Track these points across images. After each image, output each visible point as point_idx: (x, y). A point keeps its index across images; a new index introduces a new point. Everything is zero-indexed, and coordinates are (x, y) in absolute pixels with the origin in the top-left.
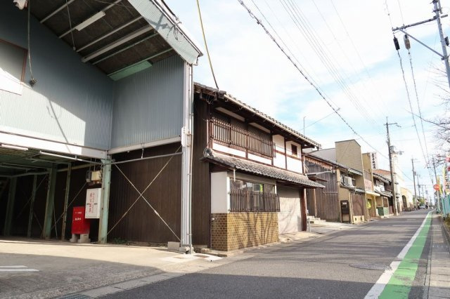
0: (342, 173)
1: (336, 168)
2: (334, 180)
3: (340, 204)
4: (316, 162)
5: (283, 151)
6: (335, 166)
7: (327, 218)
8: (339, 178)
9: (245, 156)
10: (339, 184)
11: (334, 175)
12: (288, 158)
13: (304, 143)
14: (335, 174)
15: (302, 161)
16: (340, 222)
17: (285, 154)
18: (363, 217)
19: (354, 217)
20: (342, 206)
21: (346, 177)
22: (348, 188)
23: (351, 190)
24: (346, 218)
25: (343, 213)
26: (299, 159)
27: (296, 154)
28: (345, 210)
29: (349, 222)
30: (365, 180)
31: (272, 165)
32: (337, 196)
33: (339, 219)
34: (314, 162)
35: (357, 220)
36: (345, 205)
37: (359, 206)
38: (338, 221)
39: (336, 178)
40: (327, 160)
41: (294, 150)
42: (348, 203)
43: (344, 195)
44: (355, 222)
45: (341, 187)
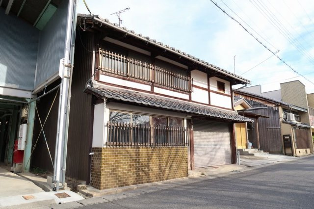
0: (284, 110)
1: (278, 106)
2: (277, 116)
3: (282, 138)
4: (260, 102)
5: (206, 87)
6: (277, 104)
7: (271, 150)
8: (282, 114)
9: (150, 90)
10: (281, 120)
11: (276, 112)
12: (211, 93)
13: (233, 81)
14: (278, 111)
15: (231, 97)
16: (283, 154)
17: (208, 90)
18: (308, 150)
19: (298, 150)
20: (285, 140)
21: (288, 114)
22: (290, 124)
23: (293, 125)
24: (289, 151)
25: (286, 146)
26: (228, 96)
27: (224, 90)
28: (287, 144)
29: (292, 154)
30: (309, 116)
31: (190, 100)
32: (280, 131)
33: (282, 151)
34: (258, 101)
35: (301, 152)
36: (287, 140)
37: (303, 141)
38: (281, 153)
39: (279, 114)
40: (270, 98)
41: (221, 86)
42: (290, 137)
43: (286, 130)
44: (298, 154)
45: (283, 122)
